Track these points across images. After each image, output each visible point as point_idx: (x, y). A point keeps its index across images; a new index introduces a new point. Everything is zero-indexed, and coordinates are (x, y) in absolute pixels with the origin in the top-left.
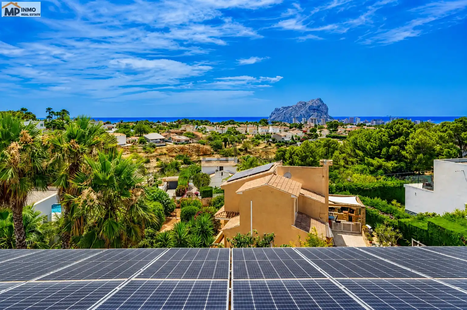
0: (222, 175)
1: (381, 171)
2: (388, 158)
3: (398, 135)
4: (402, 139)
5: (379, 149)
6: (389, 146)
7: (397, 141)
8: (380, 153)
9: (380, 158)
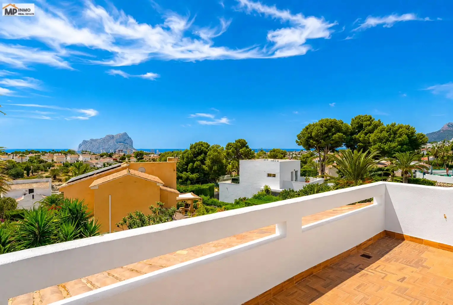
0: (33, 198)
1: (189, 182)
2: (193, 171)
3: (199, 154)
4: (202, 155)
5: (186, 165)
6: (194, 162)
7: (200, 158)
8: (187, 168)
9: (187, 172)
